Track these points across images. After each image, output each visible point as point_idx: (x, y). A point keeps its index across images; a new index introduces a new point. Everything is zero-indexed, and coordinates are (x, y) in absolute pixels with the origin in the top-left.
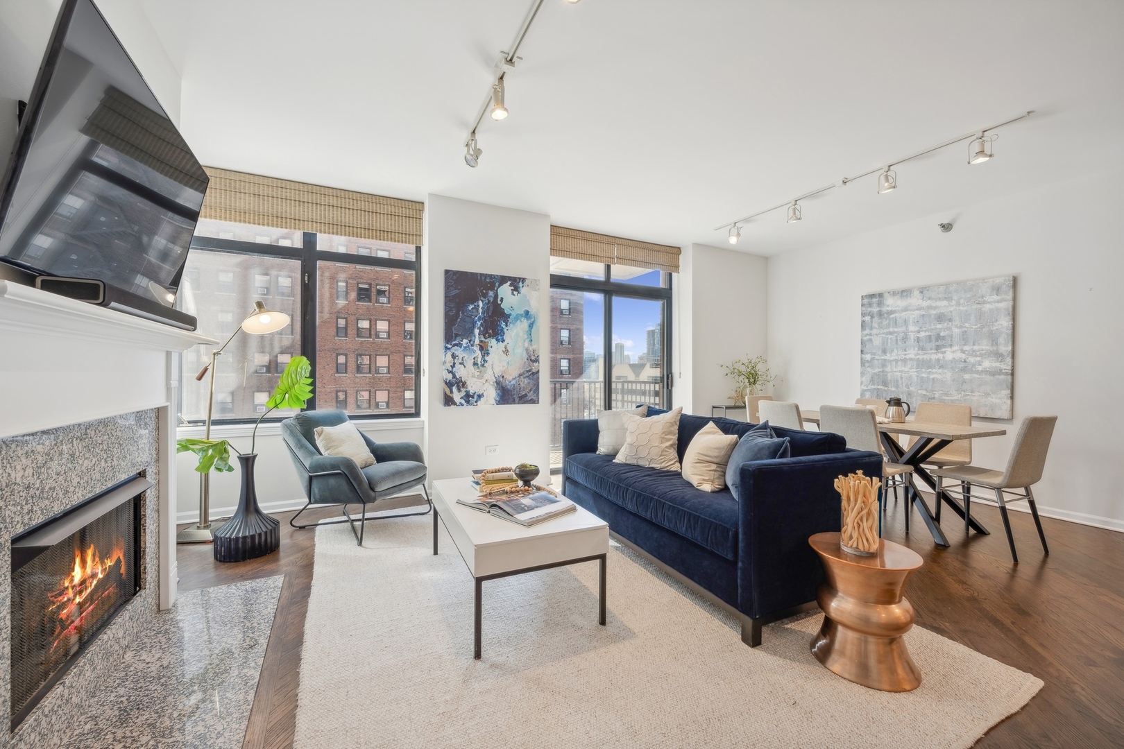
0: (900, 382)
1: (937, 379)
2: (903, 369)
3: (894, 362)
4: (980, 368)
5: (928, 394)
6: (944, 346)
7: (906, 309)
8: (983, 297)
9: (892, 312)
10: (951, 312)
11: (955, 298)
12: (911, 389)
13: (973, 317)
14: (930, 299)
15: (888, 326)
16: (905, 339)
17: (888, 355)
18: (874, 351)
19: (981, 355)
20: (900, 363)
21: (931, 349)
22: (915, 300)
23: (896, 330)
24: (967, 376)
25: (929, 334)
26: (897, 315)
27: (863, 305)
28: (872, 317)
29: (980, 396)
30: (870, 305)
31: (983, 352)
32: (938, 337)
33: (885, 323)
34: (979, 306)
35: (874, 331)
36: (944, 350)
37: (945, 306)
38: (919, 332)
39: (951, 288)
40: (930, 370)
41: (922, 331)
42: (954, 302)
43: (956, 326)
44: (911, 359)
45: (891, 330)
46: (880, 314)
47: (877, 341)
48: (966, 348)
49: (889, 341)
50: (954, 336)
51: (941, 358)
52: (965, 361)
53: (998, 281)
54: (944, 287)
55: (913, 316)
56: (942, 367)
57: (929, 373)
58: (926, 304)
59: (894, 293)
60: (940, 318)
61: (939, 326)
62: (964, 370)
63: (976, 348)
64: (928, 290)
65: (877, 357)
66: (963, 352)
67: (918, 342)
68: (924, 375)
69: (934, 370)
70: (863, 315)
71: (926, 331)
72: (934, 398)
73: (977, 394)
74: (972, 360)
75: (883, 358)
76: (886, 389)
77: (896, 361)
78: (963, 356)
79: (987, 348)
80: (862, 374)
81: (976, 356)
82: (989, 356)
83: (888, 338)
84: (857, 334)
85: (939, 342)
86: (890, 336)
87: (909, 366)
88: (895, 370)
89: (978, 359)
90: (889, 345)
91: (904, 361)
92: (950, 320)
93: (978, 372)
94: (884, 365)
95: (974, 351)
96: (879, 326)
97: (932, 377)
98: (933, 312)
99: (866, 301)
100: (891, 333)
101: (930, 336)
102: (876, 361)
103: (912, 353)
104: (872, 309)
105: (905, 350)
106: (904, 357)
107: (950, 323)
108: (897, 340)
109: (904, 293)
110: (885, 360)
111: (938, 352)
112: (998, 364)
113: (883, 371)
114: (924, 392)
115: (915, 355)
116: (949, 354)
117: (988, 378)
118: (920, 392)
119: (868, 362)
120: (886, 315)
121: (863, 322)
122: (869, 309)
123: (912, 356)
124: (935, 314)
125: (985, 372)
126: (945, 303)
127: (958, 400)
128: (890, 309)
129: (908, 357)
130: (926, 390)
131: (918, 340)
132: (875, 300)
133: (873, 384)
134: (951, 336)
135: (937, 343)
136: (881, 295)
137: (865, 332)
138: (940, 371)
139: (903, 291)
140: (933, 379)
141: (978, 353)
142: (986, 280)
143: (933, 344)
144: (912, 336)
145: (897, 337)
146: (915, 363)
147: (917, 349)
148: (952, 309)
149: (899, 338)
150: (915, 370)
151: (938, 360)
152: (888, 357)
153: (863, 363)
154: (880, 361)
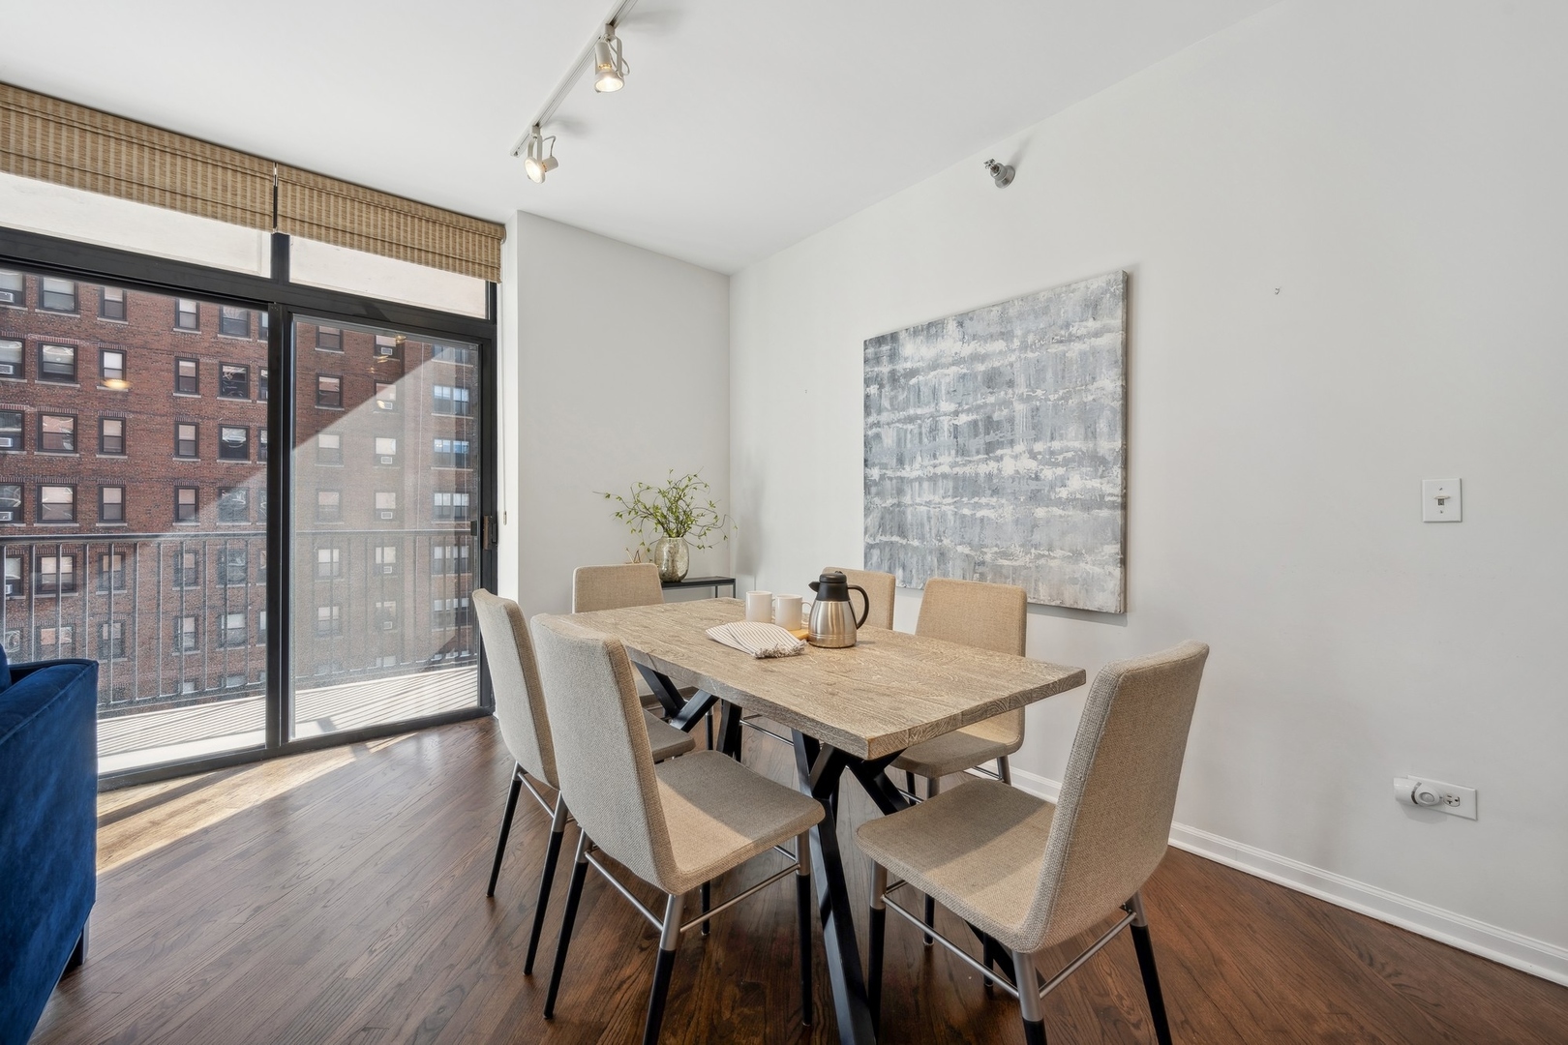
0: (927, 528)
1: (989, 519)
2: (931, 497)
3: (917, 484)
4: (1063, 493)
5: (973, 553)
6: (1000, 444)
7: (934, 366)
8: (1067, 325)
9: (912, 373)
10: (1011, 365)
11: (1019, 332)
12: (946, 542)
13: (1049, 375)
14: (974, 337)
15: (906, 405)
16: (934, 430)
17: (907, 467)
18: (884, 460)
19: (1066, 463)
20: (926, 485)
21: (978, 453)
22: (951, 344)
23: (919, 411)
24: (1040, 512)
25: (975, 417)
26: (921, 378)
27: (866, 361)
28: (881, 386)
29: (1064, 558)
30: (877, 360)
31: (1070, 455)
32: (990, 424)
33: (902, 397)
34: (1061, 348)
35: (885, 417)
36: (999, 452)
37: (1000, 352)
38: (956, 413)
39: (1011, 310)
40: (976, 499)
41: (963, 411)
42: (1016, 343)
43: (1021, 398)
44: (945, 476)
45: (911, 412)
46: (894, 378)
47: (889, 438)
48: (1039, 447)
49: (909, 436)
50: (1017, 421)
51: (995, 472)
52: (1037, 478)
53: (1095, 286)
54: (999, 308)
55: (947, 379)
56: (995, 492)
57: (977, 506)
58: (967, 350)
59: (915, 332)
60: (992, 380)
61: (991, 399)
62: (1035, 497)
63: (1056, 445)
64: (971, 319)
65: (889, 473)
66: (1033, 456)
67: (956, 437)
68: (966, 511)
69: (984, 500)
70: (867, 382)
71: (968, 411)
72: (983, 563)
73: (1058, 553)
74: (1048, 473)
75: (899, 474)
76: (904, 542)
77: (919, 479)
78: (1033, 465)
79: (1077, 444)
80: (868, 510)
81: (1056, 465)
82: (1080, 464)
83: (906, 430)
84: (856, 425)
85: (990, 433)
86: (910, 427)
87: (942, 492)
88: (918, 500)
89: (1060, 471)
90: (909, 446)
91: (933, 479)
92: (1011, 384)
93: (1061, 503)
94: (900, 492)
95: (1052, 453)
96: (892, 405)
97: (979, 514)
98: (981, 368)
99: (871, 350)
100: (911, 420)
101: (975, 423)
102: (888, 482)
103: (945, 463)
104: (880, 369)
105: (935, 456)
106: (932, 470)
107: (1010, 391)
108: (920, 434)
109: (931, 330)
110: (902, 479)
111: (990, 458)
112: (1096, 483)
113: (899, 505)
114: (967, 550)
115: (952, 467)
116: (1012, 463)
117: (1077, 515)
118: (960, 549)
119: (875, 483)
120: (902, 381)
121: (867, 396)
122: (876, 369)
123: (945, 469)
124: (984, 372)
125: (1071, 502)
126: (999, 345)
127: (1025, 567)
128: (908, 365)
129: (939, 471)
130: (969, 544)
131: (956, 431)
132: (885, 348)
133: (884, 533)
134: (1011, 420)
135: (988, 439)
136: (894, 337)
137: (872, 419)
138: (994, 500)
139: (930, 325)
140: (982, 520)
141: (1060, 458)
142: (1073, 286)
143: (980, 441)
144: (945, 423)
145: (920, 427)
146: (951, 484)
147: (953, 452)
148: (1013, 358)
149: (924, 430)
150: (949, 500)
151: (990, 476)
152: (908, 472)
153: (868, 485)
154: (894, 481)
